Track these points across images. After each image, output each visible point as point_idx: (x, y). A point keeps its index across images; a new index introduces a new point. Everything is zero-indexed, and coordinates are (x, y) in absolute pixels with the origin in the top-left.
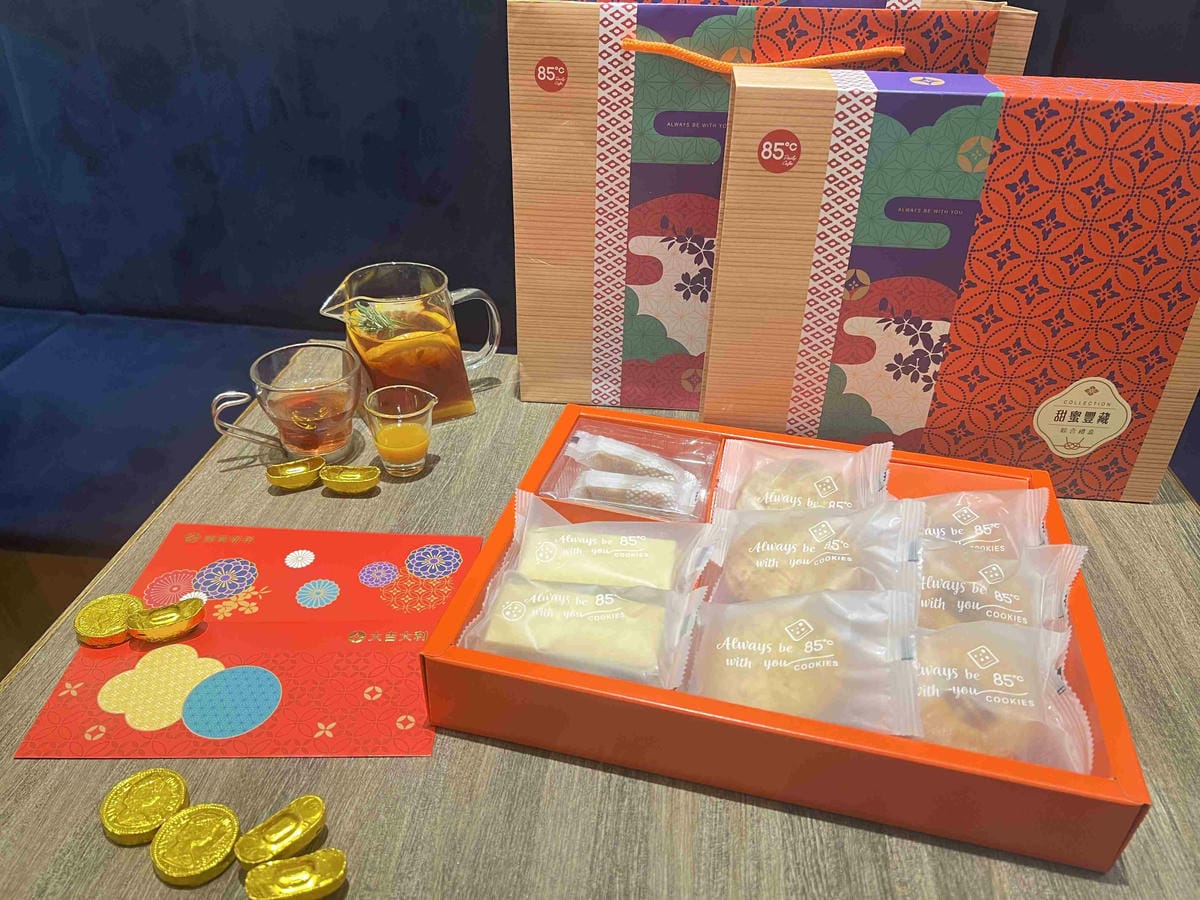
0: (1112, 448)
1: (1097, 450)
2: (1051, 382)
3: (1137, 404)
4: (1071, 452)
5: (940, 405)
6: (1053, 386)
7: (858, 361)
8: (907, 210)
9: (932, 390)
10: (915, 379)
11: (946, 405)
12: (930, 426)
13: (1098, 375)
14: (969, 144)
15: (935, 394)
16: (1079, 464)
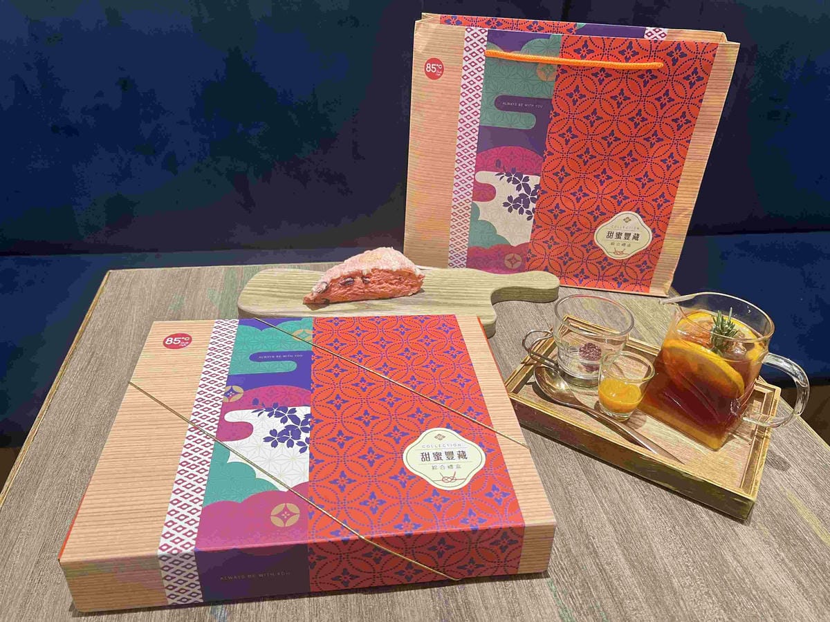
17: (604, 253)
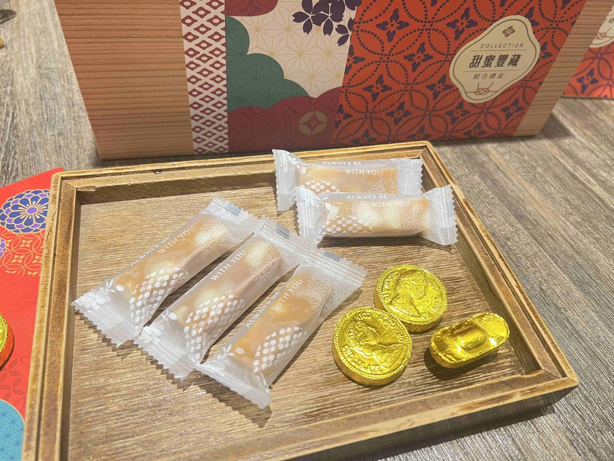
0: (516, 89)
1: (503, 93)
2: (472, 23)
3: (546, 43)
4: (480, 97)
5: (358, 60)
6: (473, 29)
9: (348, 43)
10: (328, 30)
11: (363, 59)
12: (347, 84)
13: (518, 13)
15: (351, 48)
16: (485, 108)
17: (460, 96)
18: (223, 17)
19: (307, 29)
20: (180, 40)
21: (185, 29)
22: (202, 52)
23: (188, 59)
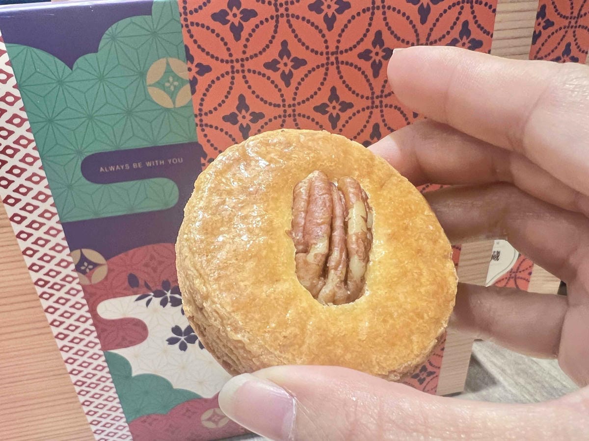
7: (132, 343)
8: (112, 168)
14: (156, 71)
18: (101, 353)
19: (183, 347)
20: (66, 376)
21: (69, 368)
22: (89, 381)
23: (78, 389)
